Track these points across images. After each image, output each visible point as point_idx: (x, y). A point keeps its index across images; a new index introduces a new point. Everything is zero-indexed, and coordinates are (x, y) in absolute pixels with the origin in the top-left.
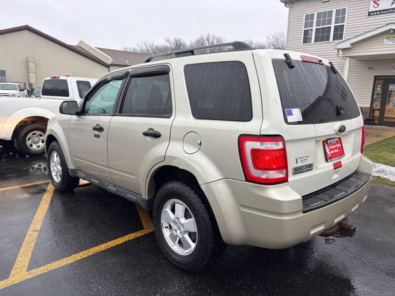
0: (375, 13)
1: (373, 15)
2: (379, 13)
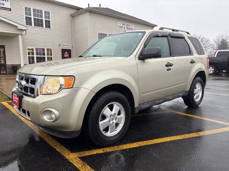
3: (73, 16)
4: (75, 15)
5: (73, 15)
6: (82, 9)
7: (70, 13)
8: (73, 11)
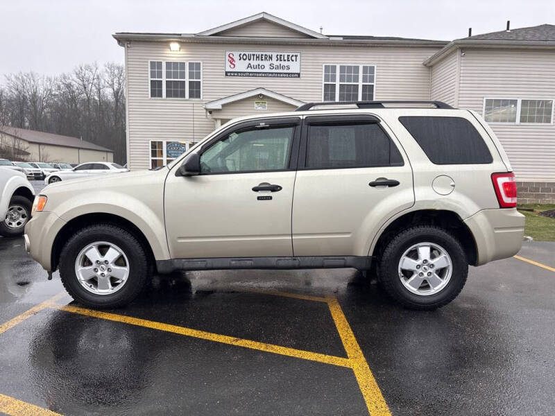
0: (232, 74)
1: (231, 75)
2: (236, 74)
3: (430, 66)
4: (433, 62)
5: (431, 64)
6: (446, 43)
7: (422, 60)
8: (429, 54)
